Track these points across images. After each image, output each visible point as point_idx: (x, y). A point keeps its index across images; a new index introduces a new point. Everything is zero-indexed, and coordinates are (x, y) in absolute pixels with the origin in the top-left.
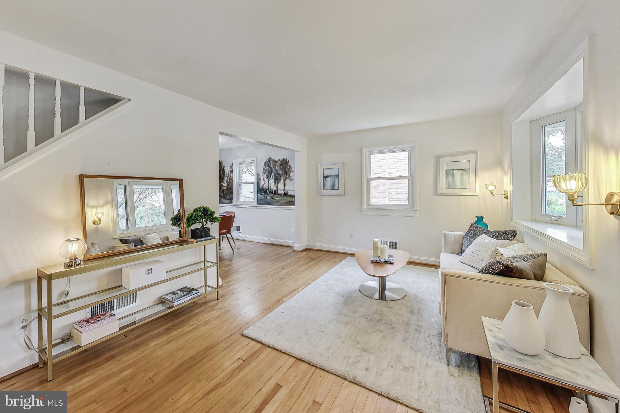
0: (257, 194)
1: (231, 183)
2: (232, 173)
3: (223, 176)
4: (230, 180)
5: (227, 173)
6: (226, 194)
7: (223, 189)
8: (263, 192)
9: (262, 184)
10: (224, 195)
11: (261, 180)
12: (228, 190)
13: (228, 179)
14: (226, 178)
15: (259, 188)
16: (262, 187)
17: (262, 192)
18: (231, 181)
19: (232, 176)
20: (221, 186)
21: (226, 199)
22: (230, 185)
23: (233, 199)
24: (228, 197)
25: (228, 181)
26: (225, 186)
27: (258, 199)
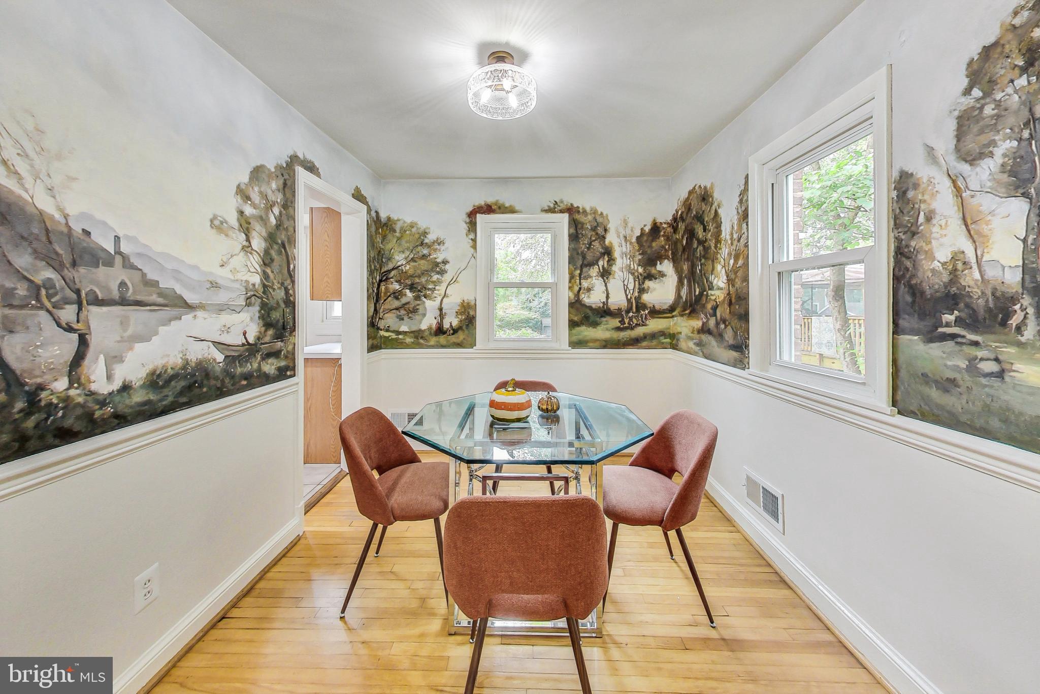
0: (897, 330)
1: (739, 274)
2: (744, 226)
3: (716, 247)
4: (737, 258)
5: (729, 230)
6: (724, 321)
7: (715, 300)
8: (959, 322)
9: (942, 254)
10: (717, 324)
11: (929, 219)
12: (730, 304)
13: (730, 254)
14: (725, 251)
15: (915, 291)
16: (946, 278)
17: (949, 318)
18: (740, 262)
19: (743, 241)
20: (710, 289)
21: (725, 344)
22: (738, 283)
23: (747, 346)
24: (729, 335)
25: (732, 262)
26: (721, 289)
27: (903, 374)
